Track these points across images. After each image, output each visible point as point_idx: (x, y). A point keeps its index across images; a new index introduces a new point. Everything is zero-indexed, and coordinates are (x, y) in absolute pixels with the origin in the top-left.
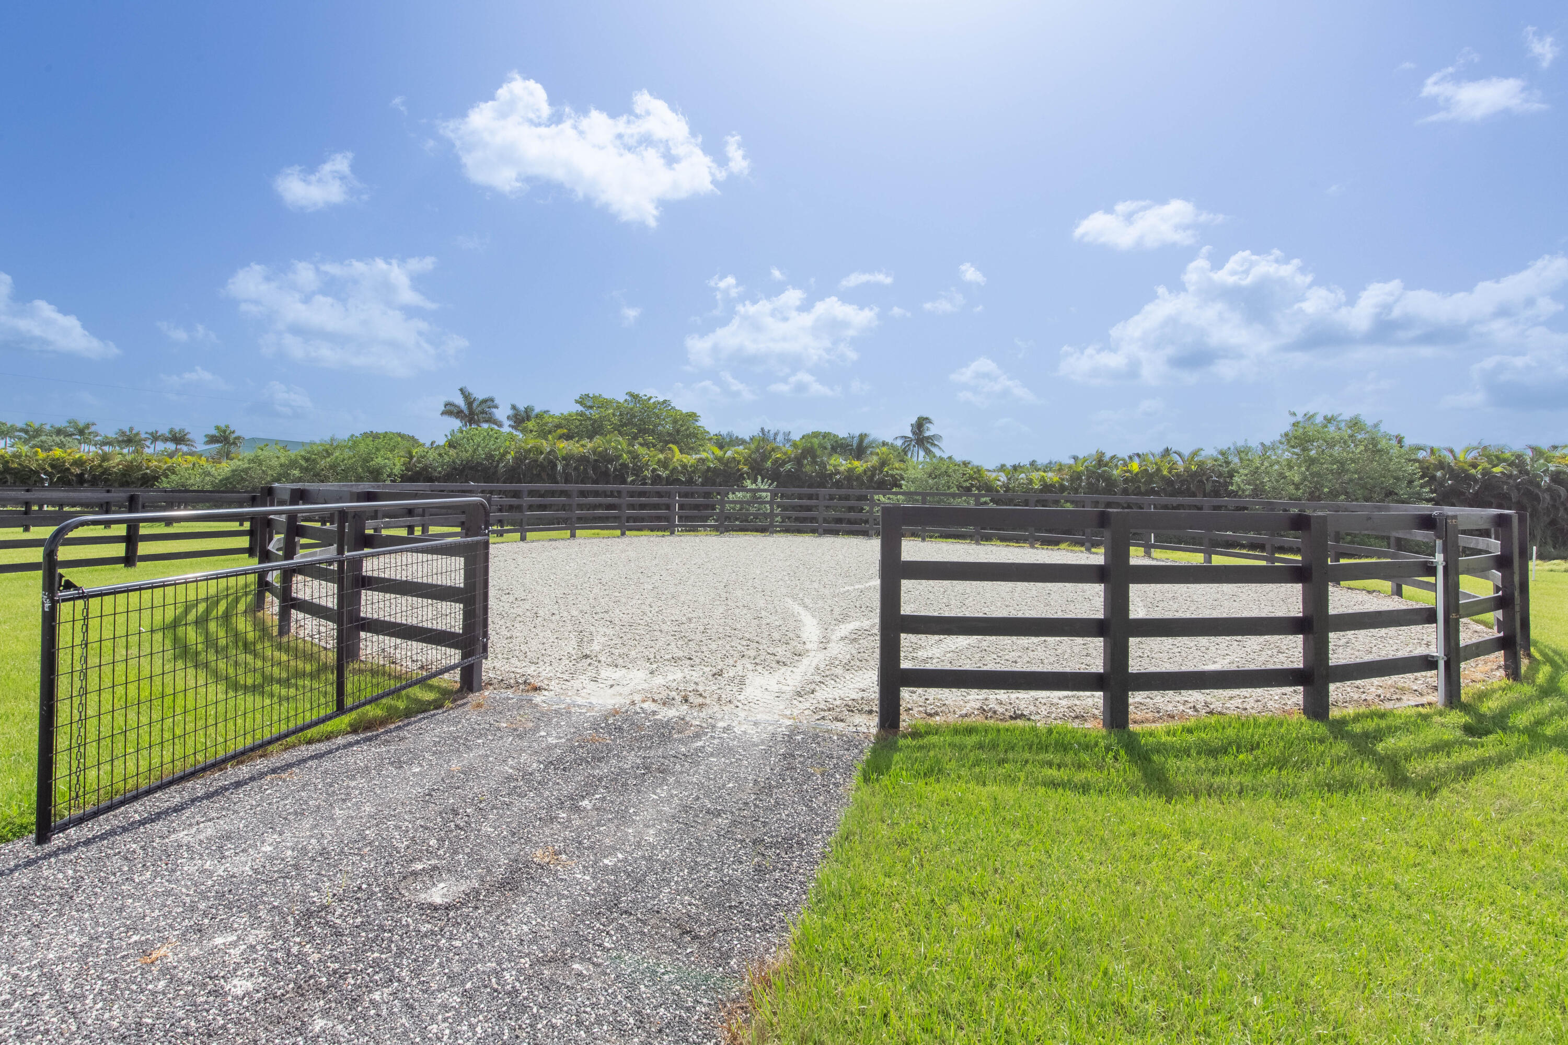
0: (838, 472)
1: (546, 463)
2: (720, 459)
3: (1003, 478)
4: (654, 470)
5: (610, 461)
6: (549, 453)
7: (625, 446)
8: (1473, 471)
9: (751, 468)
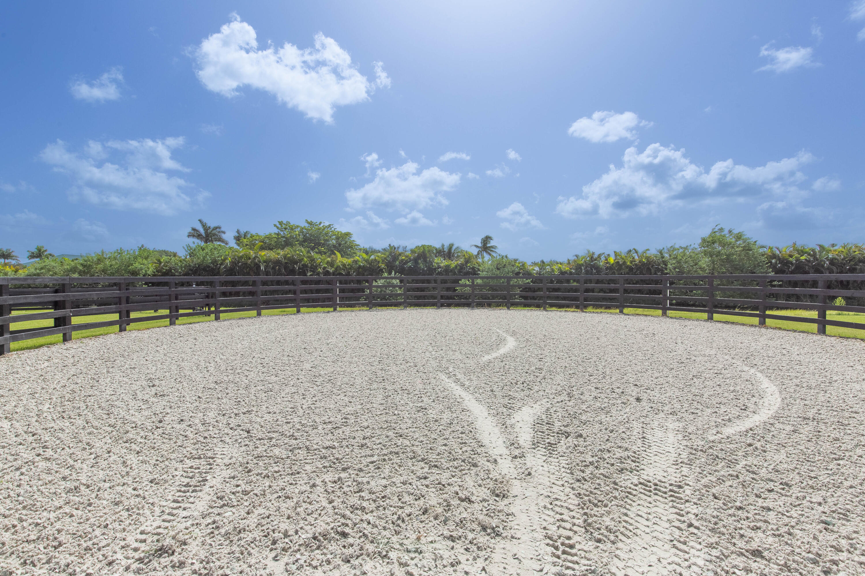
0: (439, 267)
1: (253, 265)
2: (367, 261)
3: (537, 269)
4: (324, 268)
5: (296, 263)
6: (254, 258)
7: (305, 253)
8: (791, 259)
9: (387, 265)
